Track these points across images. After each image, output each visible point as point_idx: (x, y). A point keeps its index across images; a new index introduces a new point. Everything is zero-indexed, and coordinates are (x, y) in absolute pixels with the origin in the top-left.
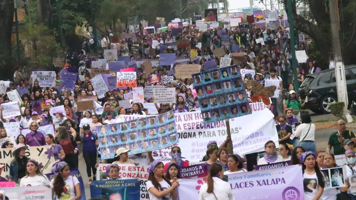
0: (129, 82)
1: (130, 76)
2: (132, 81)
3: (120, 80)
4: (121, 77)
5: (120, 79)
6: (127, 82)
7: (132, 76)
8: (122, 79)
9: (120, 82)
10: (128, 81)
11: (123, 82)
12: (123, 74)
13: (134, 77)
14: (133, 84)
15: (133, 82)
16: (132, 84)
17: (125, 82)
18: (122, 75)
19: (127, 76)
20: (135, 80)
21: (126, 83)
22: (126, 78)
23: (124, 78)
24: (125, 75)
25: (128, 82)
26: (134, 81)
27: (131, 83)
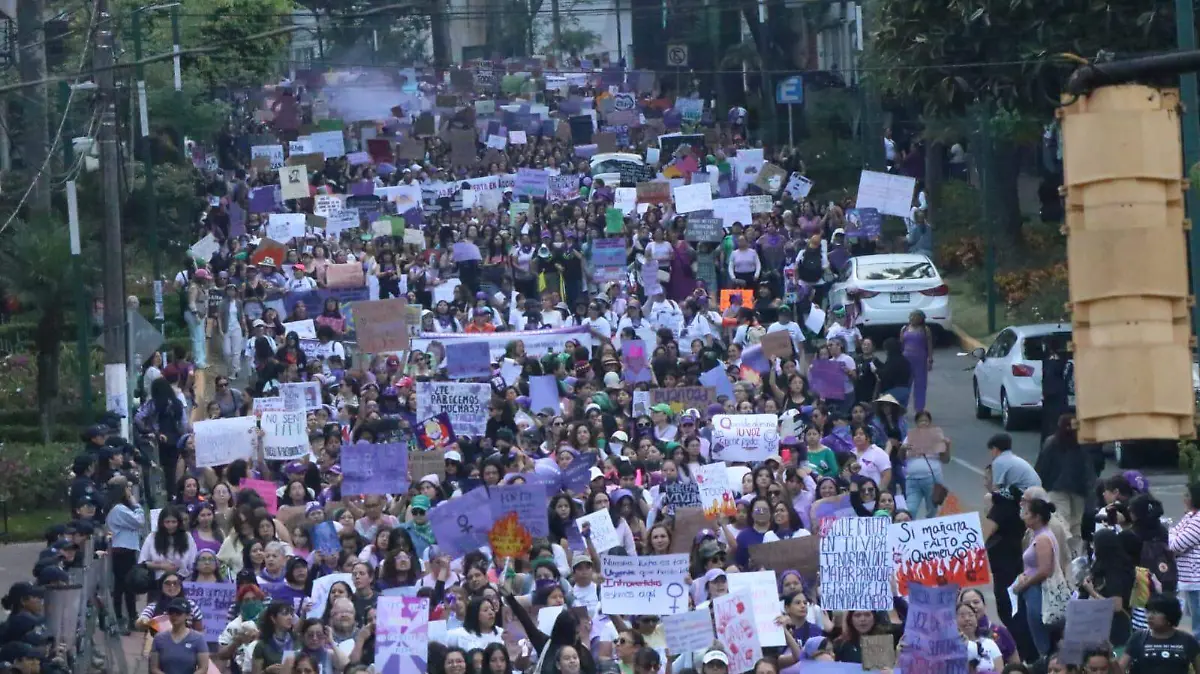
0: (952, 565)
1: (951, 534)
2: (966, 560)
3: (909, 564)
4: (913, 545)
5: (905, 558)
6: (944, 569)
7: (961, 537)
8: (916, 557)
9: (909, 571)
10: (947, 561)
11: (925, 569)
12: (918, 532)
13: (971, 538)
14: (973, 571)
15: (971, 563)
16: (968, 572)
17: (935, 569)
18: (912, 534)
19: (939, 536)
20: (980, 553)
21: (940, 573)
22: (936, 549)
23: (924, 552)
24: (927, 537)
25: (948, 568)
26: (974, 556)
27: (960, 572)
